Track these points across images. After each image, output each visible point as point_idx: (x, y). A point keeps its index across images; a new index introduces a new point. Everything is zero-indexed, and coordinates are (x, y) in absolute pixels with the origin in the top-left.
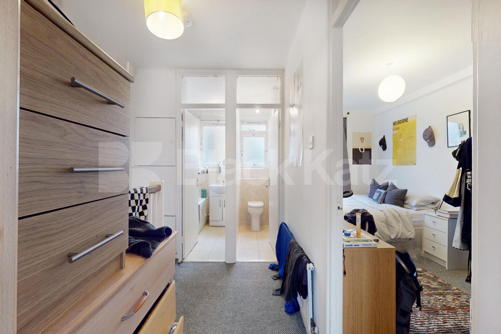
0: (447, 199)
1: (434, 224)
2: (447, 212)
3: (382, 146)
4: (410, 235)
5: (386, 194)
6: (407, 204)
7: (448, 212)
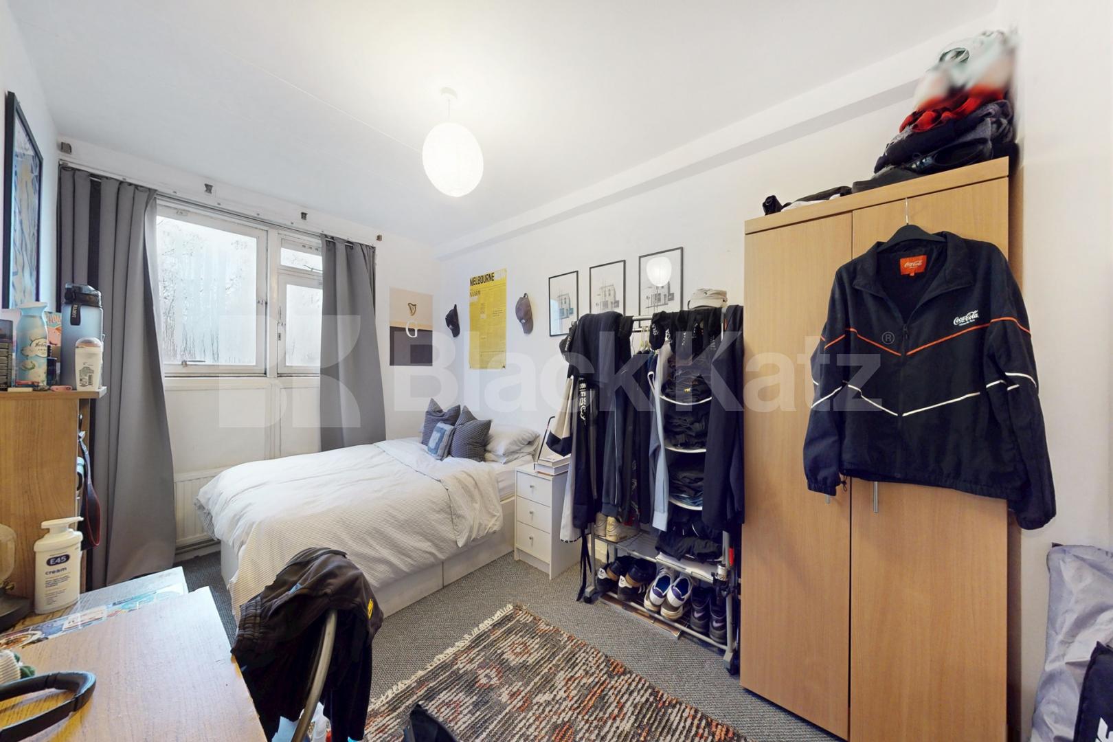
0: (553, 442)
1: (533, 492)
2: (550, 465)
3: (450, 326)
4: (494, 525)
5: (454, 434)
6: (490, 452)
7: (553, 463)
